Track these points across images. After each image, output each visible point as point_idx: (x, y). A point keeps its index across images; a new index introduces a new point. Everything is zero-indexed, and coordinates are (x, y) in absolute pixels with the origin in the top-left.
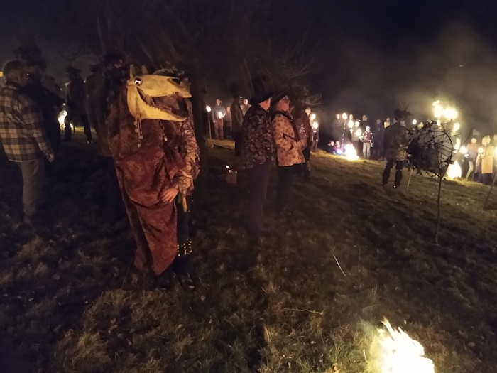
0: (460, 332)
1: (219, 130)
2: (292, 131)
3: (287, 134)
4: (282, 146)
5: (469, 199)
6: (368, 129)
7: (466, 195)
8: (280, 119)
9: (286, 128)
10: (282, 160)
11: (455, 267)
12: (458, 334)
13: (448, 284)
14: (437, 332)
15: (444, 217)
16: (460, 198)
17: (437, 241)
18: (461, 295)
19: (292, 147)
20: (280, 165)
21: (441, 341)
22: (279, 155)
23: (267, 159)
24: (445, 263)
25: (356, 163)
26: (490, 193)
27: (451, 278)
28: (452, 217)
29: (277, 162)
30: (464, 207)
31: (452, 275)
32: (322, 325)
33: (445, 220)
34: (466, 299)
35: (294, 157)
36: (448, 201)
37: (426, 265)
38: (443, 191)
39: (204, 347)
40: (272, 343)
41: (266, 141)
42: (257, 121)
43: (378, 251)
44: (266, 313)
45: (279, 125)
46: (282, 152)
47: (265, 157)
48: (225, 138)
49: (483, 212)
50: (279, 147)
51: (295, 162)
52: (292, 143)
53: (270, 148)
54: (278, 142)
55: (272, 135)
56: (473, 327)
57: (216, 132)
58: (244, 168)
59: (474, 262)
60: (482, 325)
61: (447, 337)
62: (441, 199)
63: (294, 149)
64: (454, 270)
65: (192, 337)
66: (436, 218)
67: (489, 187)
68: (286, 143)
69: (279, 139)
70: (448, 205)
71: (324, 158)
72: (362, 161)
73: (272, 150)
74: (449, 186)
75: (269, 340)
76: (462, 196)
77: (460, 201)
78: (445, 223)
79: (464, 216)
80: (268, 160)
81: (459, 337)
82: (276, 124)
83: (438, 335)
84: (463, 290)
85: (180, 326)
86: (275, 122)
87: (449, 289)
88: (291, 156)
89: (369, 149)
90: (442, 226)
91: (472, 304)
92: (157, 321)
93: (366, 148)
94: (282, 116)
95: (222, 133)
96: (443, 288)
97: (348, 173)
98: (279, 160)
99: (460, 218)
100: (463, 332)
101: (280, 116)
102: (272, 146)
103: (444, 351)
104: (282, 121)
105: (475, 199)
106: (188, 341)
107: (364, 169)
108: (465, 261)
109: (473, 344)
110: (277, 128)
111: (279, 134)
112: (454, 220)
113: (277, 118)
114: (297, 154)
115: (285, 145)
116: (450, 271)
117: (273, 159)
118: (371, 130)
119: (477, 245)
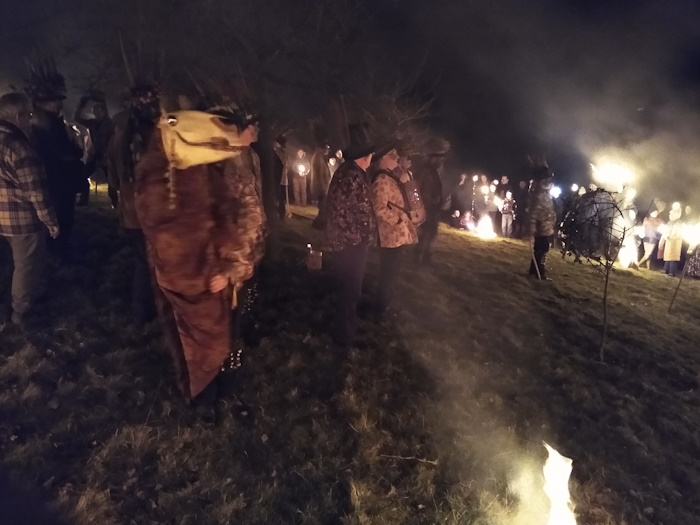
0: (632, 492)
1: (300, 193)
2: (401, 198)
3: (394, 202)
4: (385, 218)
5: (649, 296)
6: (509, 195)
7: (645, 291)
8: (384, 181)
9: (392, 194)
10: (386, 238)
11: (627, 396)
12: (629, 495)
13: (617, 421)
14: (600, 491)
15: (612, 323)
16: (636, 295)
17: (602, 357)
18: (635, 438)
19: (400, 221)
20: (382, 246)
21: (605, 505)
22: (381, 231)
23: (363, 238)
24: (612, 390)
25: (491, 243)
26: (677, 289)
27: (622, 413)
28: (624, 322)
29: (379, 242)
30: (642, 309)
31: (622, 407)
32: (435, 481)
33: (615, 327)
34: (642, 443)
35: (403, 234)
36: (619, 300)
37: (587, 393)
38: (613, 285)
39: (262, 512)
40: (361, 508)
41: (362, 212)
42: (350, 185)
43: (519, 371)
44: (355, 462)
45: (382, 190)
46: (385, 227)
47: (361, 235)
48: (309, 203)
49: (668, 315)
50: (382, 221)
51: (404, 242)
52: (400, 215)
53: (368, 222)
54: (380, 213)
55: (371, 205)
56: (651, 485)
57: (296, 195)
58: (330, 250)
59: (654, 388)
60: (665, 482)
61: (613, 499)
62: (609, 297)
63: (403, 224)
64: (626, 401)
65: (245, 496)
66: (602, 323)
67: (677, 279)
68: (391, 214)
69: (382, 209)
70: (619, 305)
71: (448, 235)
72: (501, 239)
73: (371, 226)
74: (621, 277)
75: (357, 503)
76: (639, 292)
77: (635, 299)
78: (614, 331)
79: (640, 322)
80: (365, 240)
81: (631, 498)
82: (378, 188)
83: (600, 496)
84: (637, 430)
85: (229, 480)
86: (377, 184)
87: (620, 428)
88: (399, 234)
89: (510, 222)
90: (611, 335)
91: (650, 450)
92: (196, 473)
93: (507, 221)
94: (387, 177)
95: (305, 197)
96: (609, 427)
97: (480, 256)
98: (382, 239)
99: (636, 324)
100: (636, 491)
101: (383, 178)
102: (371, 220)
103: (608, 519)
104: (386, 184)
105: (658, 298)
106: (240, 503)
107: (502, 252)
108: (641, 388)
109: (650, 510)
110: (379, 193)
111: (381, 203)
112: (626, 328)
113: (379, 180)
114: (406, 231)
115: (389, 217)
116: (620, 402)
117: (371, 238)
118: (514, 197)
119: (659, 365)
